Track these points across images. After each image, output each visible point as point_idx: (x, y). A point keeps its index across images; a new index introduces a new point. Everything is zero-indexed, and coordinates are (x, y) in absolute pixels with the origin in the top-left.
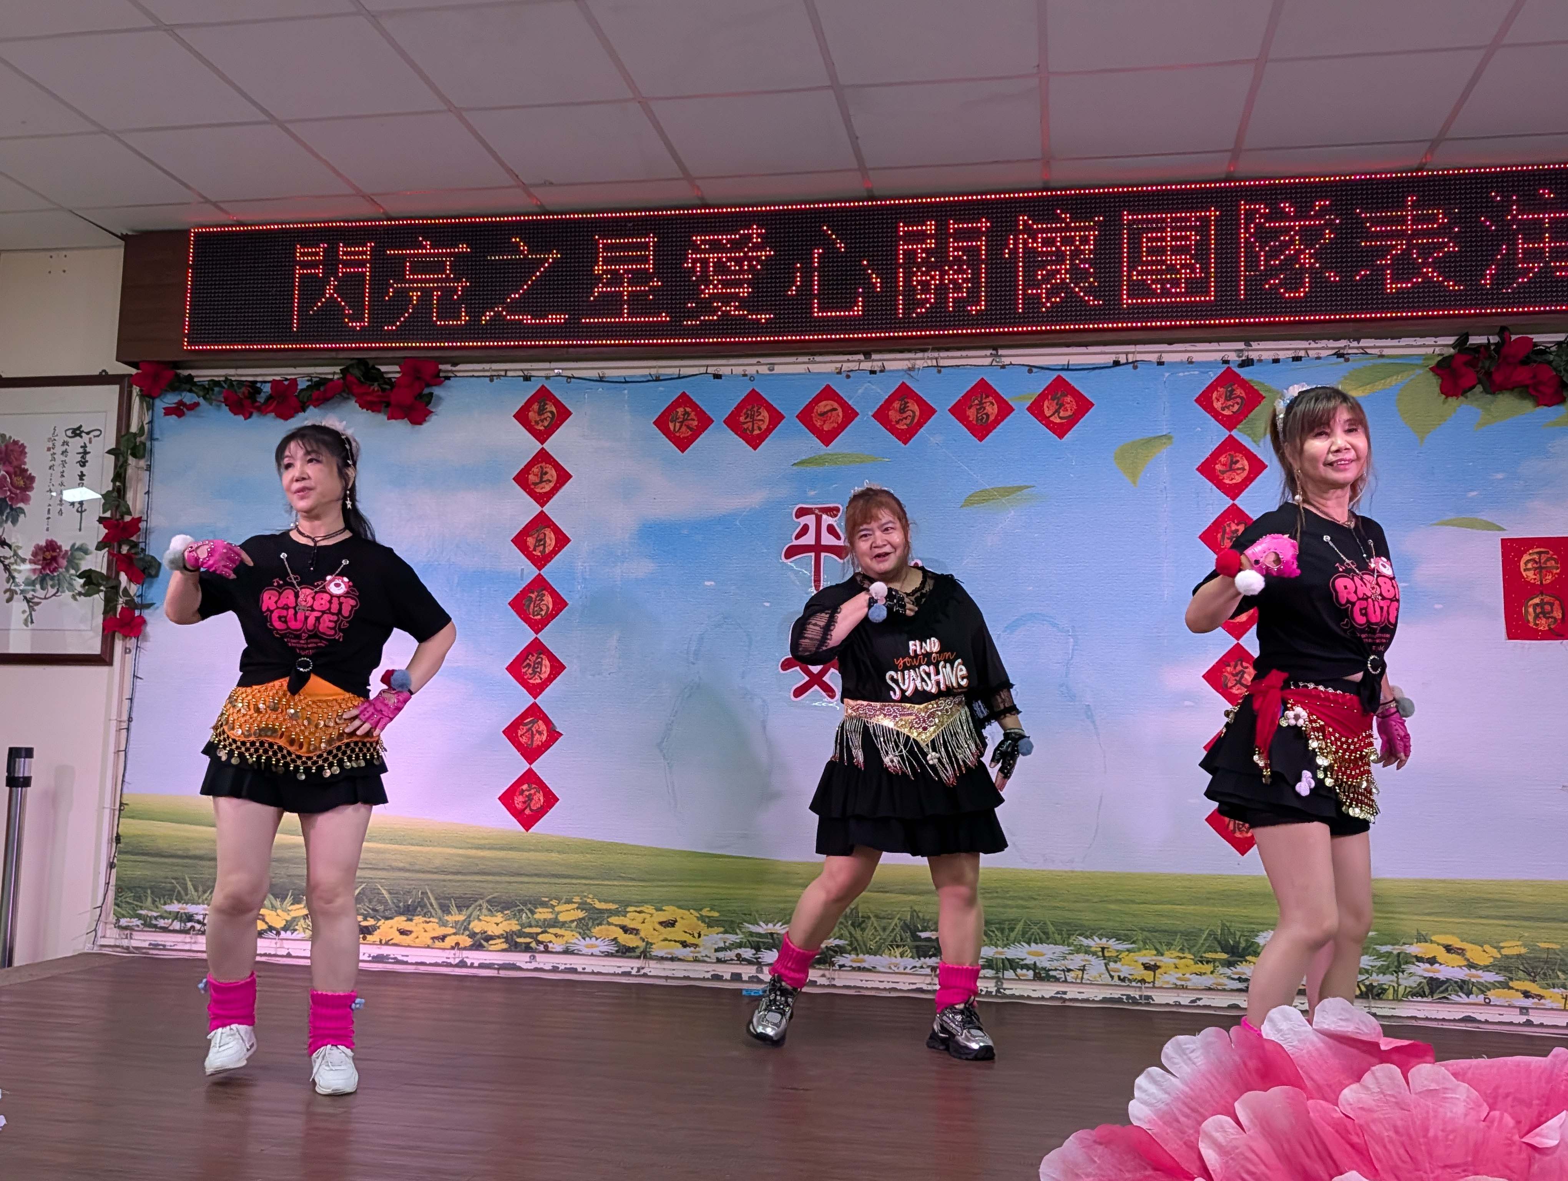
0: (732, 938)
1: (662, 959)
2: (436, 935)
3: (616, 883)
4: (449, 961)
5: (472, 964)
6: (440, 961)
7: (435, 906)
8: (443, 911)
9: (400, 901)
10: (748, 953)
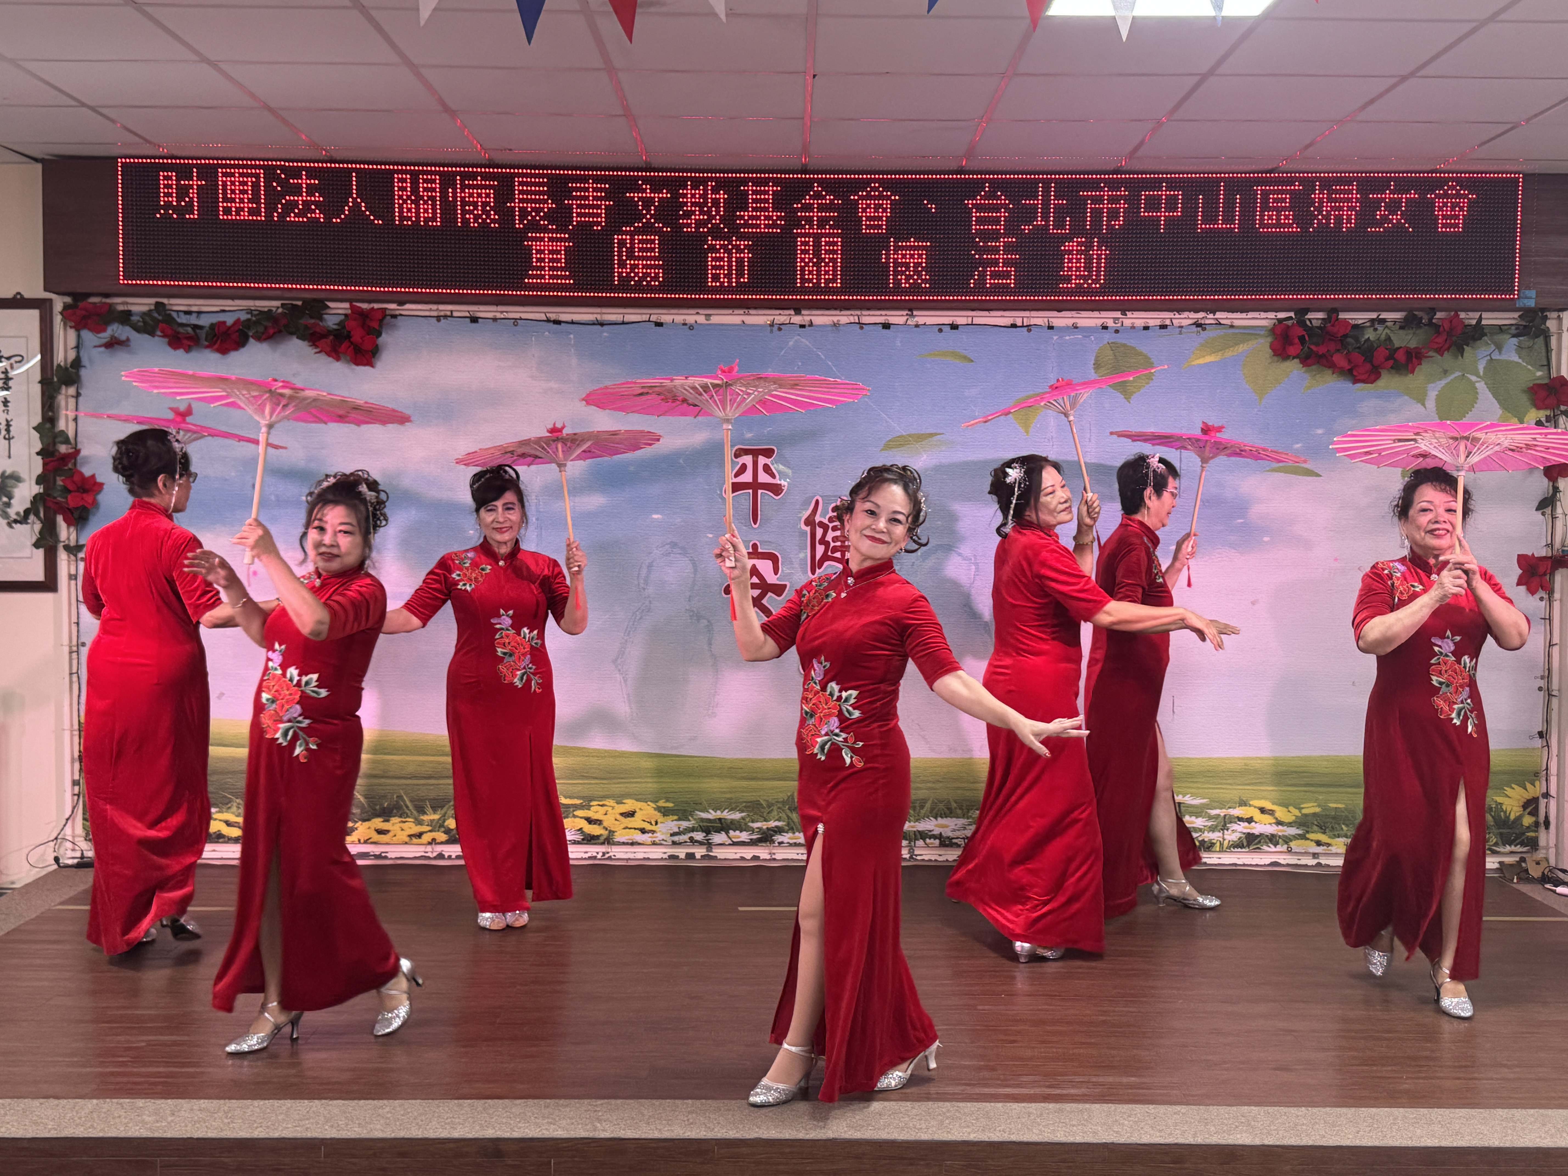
0: (685, 824)
1: (624, 844)
2: (412, 833)
3: (581, 782)
4: (427, 855)
5: (450, 857)
6: (418, 855)
7: (411, 808)
8: (418, 812)
9: (376, 805)
10: (699, 836)
